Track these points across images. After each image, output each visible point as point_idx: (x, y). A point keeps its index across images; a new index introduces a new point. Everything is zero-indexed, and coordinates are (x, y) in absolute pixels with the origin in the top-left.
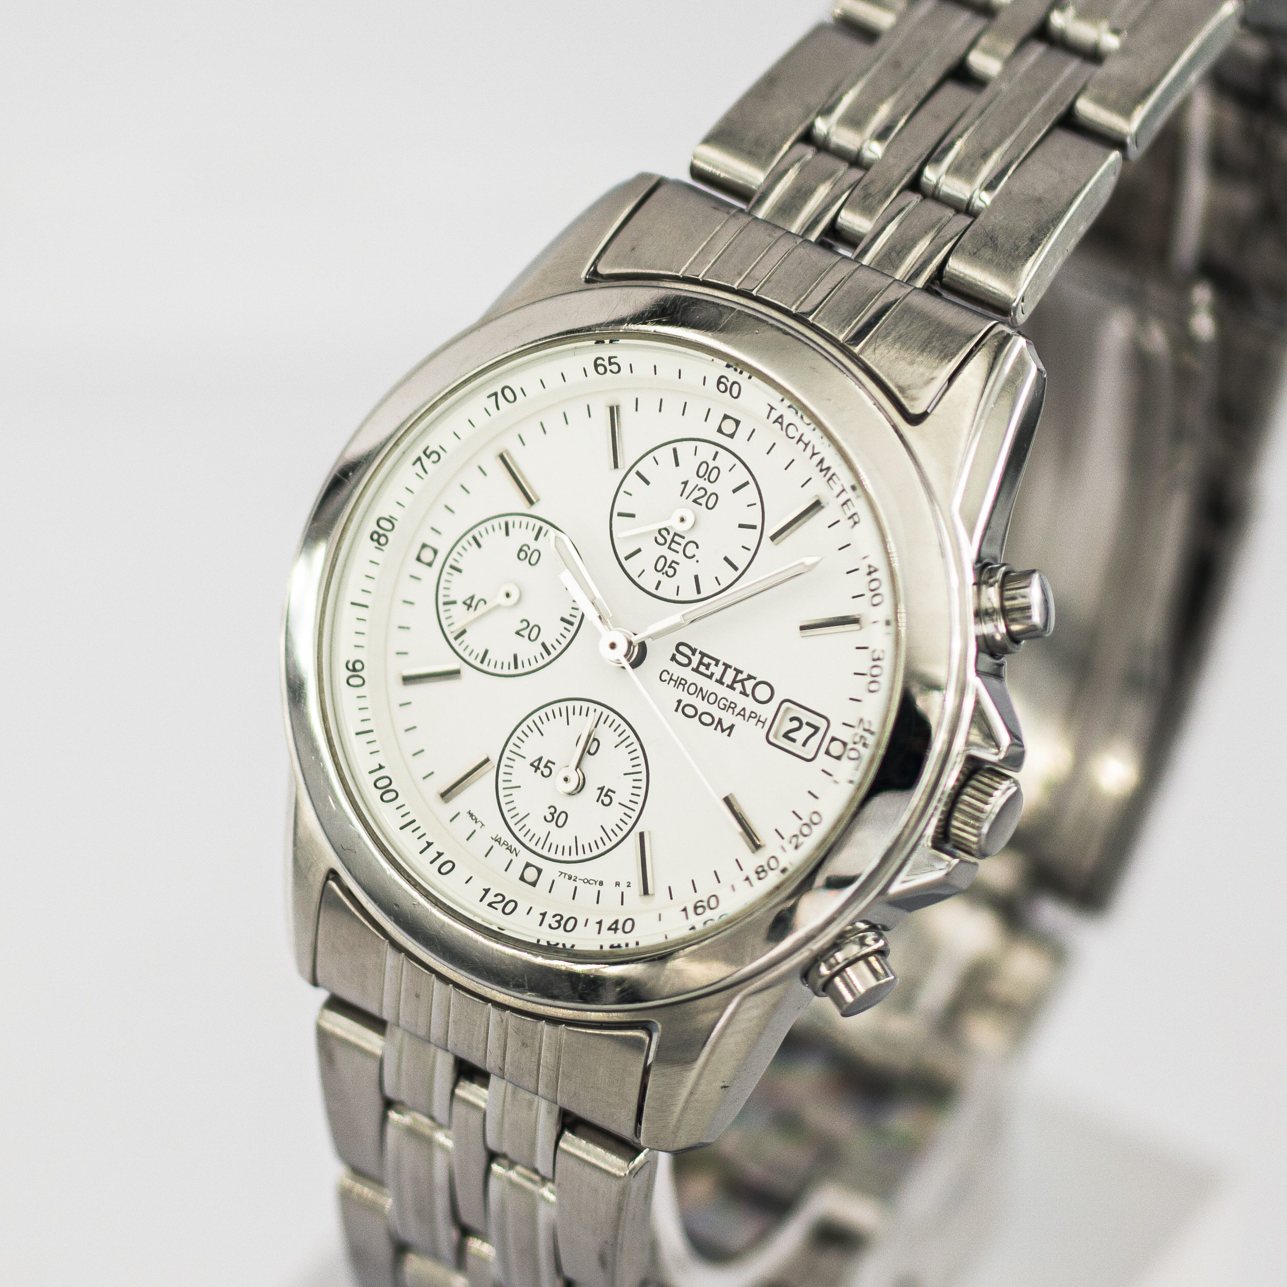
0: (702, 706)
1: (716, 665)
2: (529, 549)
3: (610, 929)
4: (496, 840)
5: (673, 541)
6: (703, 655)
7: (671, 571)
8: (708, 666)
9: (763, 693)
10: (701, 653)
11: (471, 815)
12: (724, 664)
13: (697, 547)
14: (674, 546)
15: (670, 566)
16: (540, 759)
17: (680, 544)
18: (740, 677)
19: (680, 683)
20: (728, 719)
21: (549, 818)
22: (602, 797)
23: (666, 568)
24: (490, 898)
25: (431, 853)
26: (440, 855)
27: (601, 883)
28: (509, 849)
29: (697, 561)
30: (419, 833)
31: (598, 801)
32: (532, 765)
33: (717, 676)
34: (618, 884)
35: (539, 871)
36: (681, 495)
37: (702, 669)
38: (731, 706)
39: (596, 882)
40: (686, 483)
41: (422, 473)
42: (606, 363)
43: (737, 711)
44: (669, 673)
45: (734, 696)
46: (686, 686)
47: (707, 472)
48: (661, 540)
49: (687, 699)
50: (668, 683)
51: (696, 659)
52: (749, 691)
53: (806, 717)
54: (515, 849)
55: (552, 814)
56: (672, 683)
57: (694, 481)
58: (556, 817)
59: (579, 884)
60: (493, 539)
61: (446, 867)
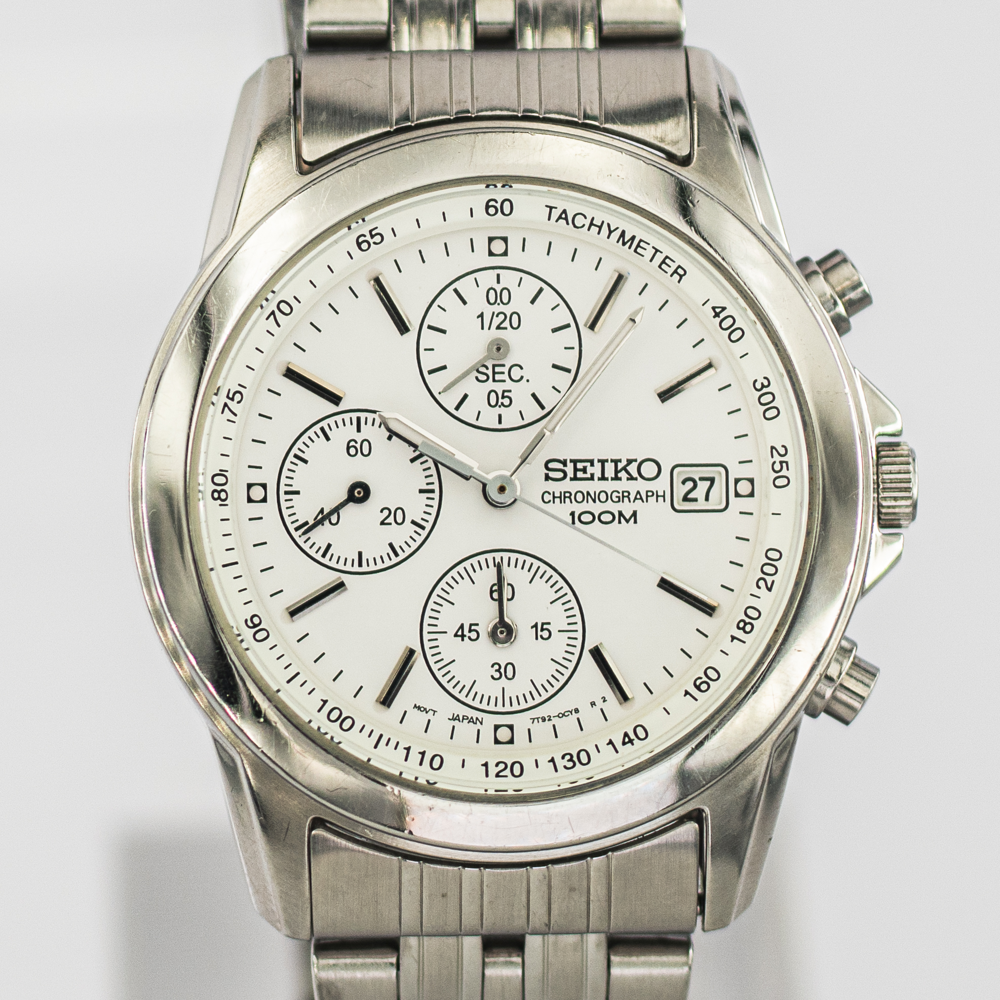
0: (597, 508)
1: (592, 465)
2: (356, 442)
3: (624, 743)
4: (455, 719)
5: (494, 373)
6: (575, 462)
7: (506, 401)
8: (584, 470)
9: (649, 470)
10: (571, 461)
11: (419, 708)
12: (599, 461)
13: (521, 368)
14: (497, 377)
15: (503, 397)
16: (462, 627)
17: (503, 373)
18: (620, 466)
19: (564, 497)
20: (627, 508)
21: (497, 675)
22: (539, 633)
23: (500, 400)
24: (493, 770)
25: (415, 757)
26: (423, 754)
27: (577, 711)
28: (471, 721)
29: (528, 381)
30: (392, 744)
31: (537, 638)
32: (456, 635)
33: (598, 474)
34: (593, 704)
35: (511, 727)
36: (482, 328)
37: (580, 474)
38: (624, 496)
39: (571, 712)
40: (481, 316)
41: (232, 417)
42: (368, 238)
43: (632, 497)
44: (549, 494)
45: (624, 485)
46: (573, 497)
47: (497, 296)
48: (484, 378)
49: (578, 509)
50: (554, 502)
51: (570, 469)
52: (635, 474)
53: (696, 473)
54: (477, 719)
55: (498, 671)
56: (558, 500)
57: (488, 311)
58: (502, 671)
59: (555, 721)
60: (317, 450)
61: (437, 762)
